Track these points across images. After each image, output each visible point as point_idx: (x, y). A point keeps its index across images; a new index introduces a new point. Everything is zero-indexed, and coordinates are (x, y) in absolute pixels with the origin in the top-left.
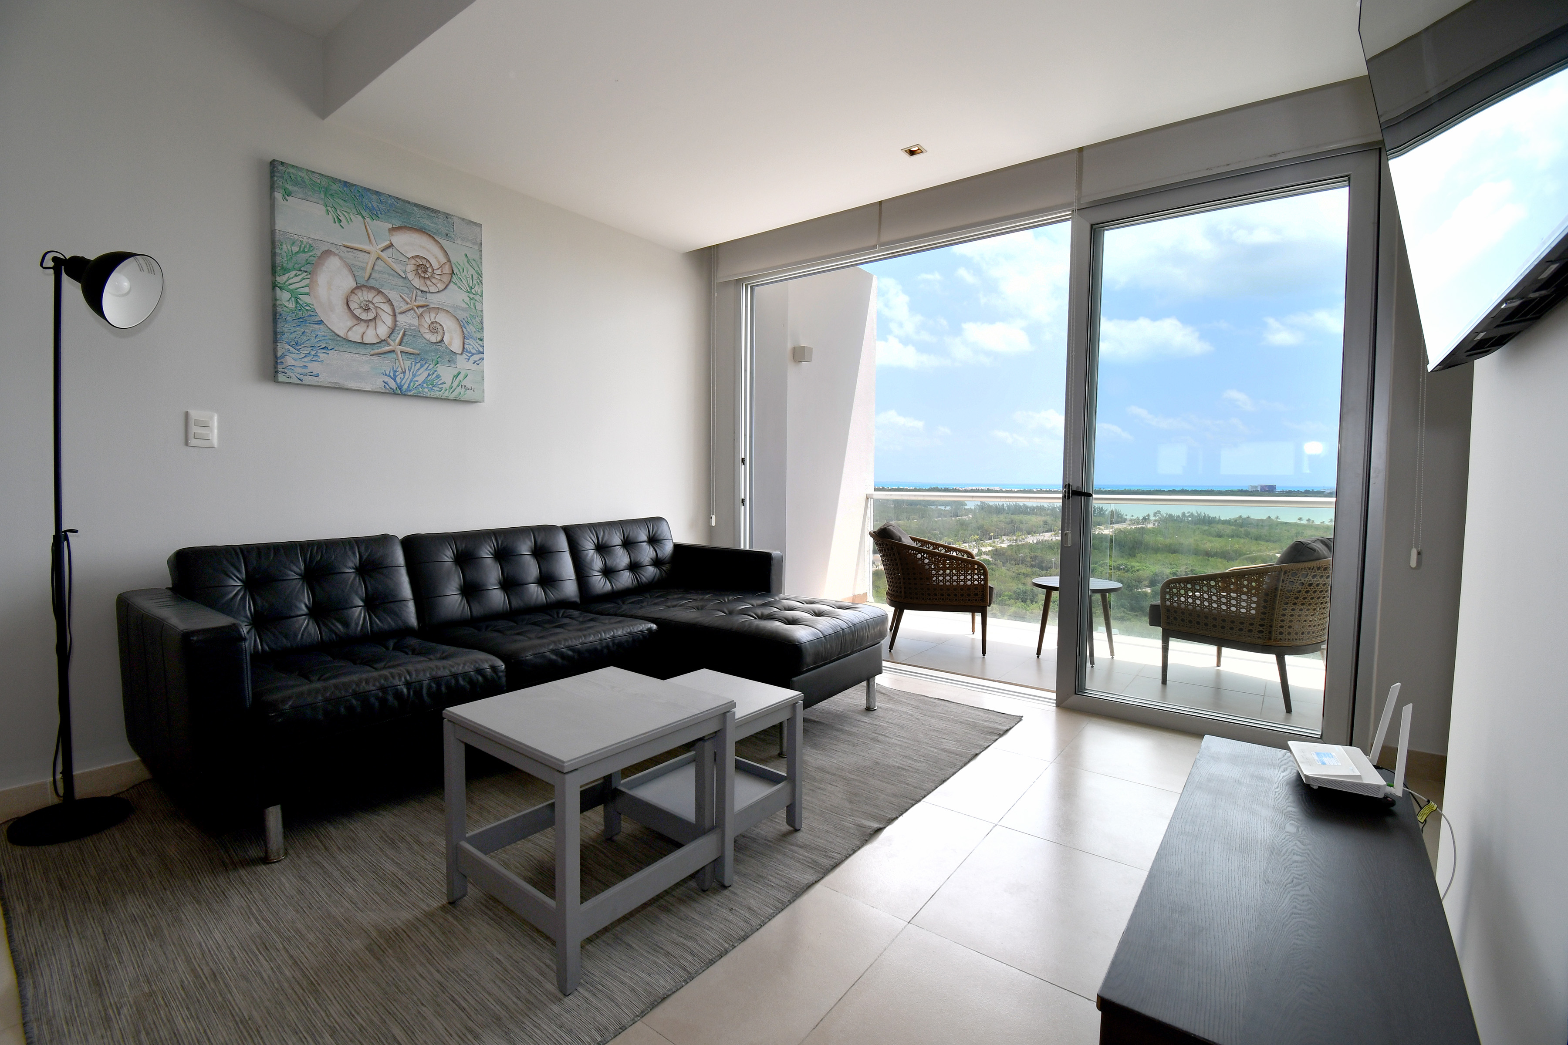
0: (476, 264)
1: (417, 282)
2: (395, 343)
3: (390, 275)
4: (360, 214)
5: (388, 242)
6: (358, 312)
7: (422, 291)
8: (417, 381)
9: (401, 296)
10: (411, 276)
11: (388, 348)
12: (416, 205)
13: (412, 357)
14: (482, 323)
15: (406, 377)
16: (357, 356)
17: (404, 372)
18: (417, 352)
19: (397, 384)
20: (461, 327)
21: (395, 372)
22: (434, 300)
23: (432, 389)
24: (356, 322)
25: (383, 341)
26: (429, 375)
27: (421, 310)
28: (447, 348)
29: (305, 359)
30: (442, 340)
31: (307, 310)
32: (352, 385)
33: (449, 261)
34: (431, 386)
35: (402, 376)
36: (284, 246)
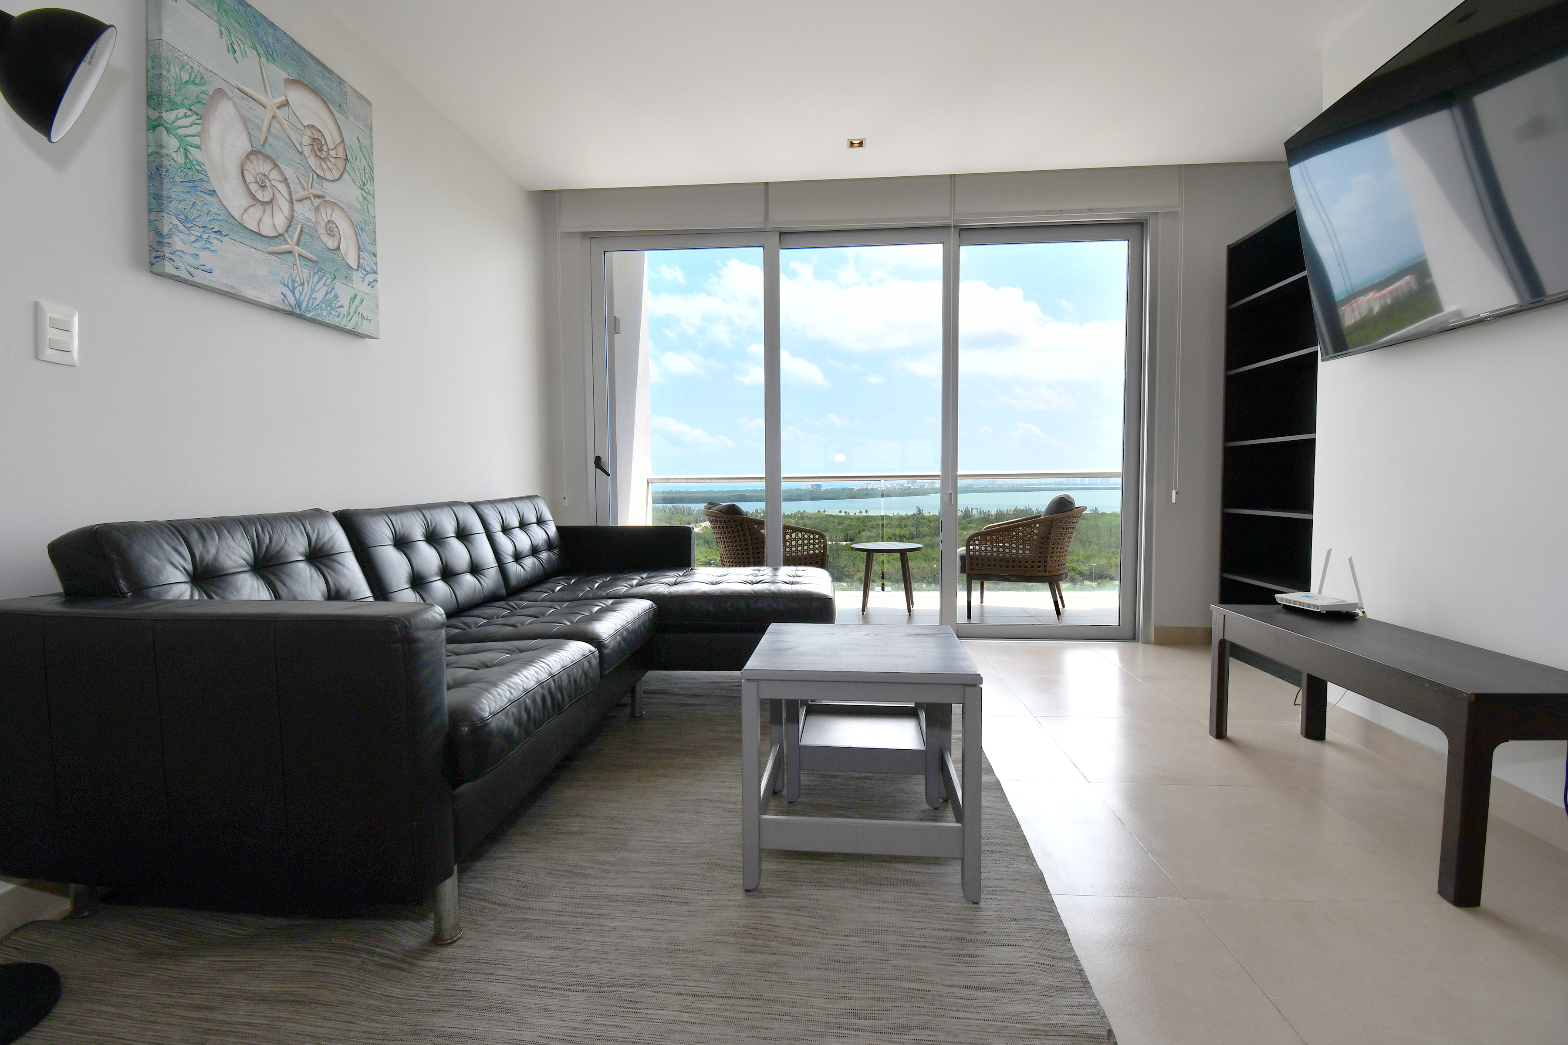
0: (367, 151)
1: (313, 162)
2: (292, 241)
3: (286, 144)
4: (255, 48)
5: (283, 98)
6: (254, 187)
7: (318, 175)
8: (316, 299)
9: (297, 177)
10: (307, 151)
11: (285, 247)
12: (311, 56)
13: (310, 264)
14: (374, 232)
15: (305, 291)
16: (253, 251)
17: (303, 284)
18: (314, 258)
19: (296, 300)
20: (356, 233)
21: (294, 282)
22: (332, 190)
23: (330, 312)
24: (251, 202)
25: (281, 235)
26: (327, 293)
27: (318, 201)
28: (343, 259)
29: (196, 245)
30: (338, 248)
31: (198, 171)
32: (249, 292)
33: (343, 142)
34: (329, 308)
35: (300, 288)
36: (172, 67)
